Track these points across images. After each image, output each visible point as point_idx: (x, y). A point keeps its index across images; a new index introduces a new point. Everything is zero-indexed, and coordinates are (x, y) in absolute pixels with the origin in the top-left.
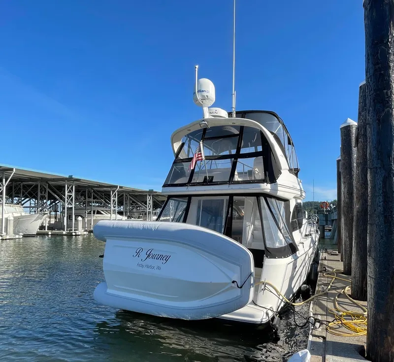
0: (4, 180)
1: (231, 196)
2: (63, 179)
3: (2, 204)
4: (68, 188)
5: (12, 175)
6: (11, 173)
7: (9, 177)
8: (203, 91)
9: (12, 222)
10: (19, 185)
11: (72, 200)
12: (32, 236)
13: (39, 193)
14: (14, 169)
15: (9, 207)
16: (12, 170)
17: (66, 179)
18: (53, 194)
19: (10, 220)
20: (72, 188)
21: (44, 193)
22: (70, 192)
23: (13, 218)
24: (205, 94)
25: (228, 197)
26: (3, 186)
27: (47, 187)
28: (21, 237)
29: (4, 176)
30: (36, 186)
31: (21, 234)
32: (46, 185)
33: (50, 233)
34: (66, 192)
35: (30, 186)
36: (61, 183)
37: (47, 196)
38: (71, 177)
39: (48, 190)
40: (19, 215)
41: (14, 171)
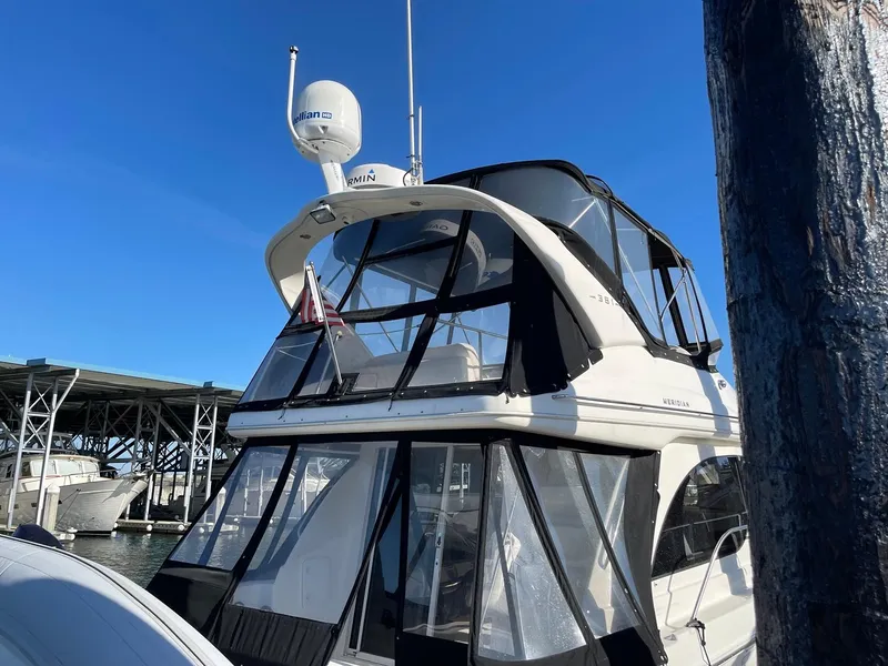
0: (55, 396)
1: (405, 438)
2: (192, 392)
3: (45, 455)
4: (201, 411)
5: (72, 385)
6: (71, 379)
7: (66, 388)
8: (312, 115)
9: (55, 500)
10: (101, 407)
11: (208, 442)
12: (105, 535)
13: (139, 426)
14: (78, 371)
15: (66, 462)
16: (73, 371)
17: (199, 390)
18: (168, 428)
19: (51, 494)
20: (211, 411)
21: (151, 427)
22: (205, 422)
23: (58, 490)
24: (318, 122)
25: (394, 444)
26: (52, 411)
27: (158, 414)
28: (73, 537)
29: (57, 385)
30: (135, 410)
31: (73, 530)
32: (156, 408)
33: (150, 528)
34: (196, 423)
35: (122, 408)
36: (189, 400)
37: (156, 434)
38: (208, 386)
39: (160, 420)
40: (85, 480)
41: (77, 374)
